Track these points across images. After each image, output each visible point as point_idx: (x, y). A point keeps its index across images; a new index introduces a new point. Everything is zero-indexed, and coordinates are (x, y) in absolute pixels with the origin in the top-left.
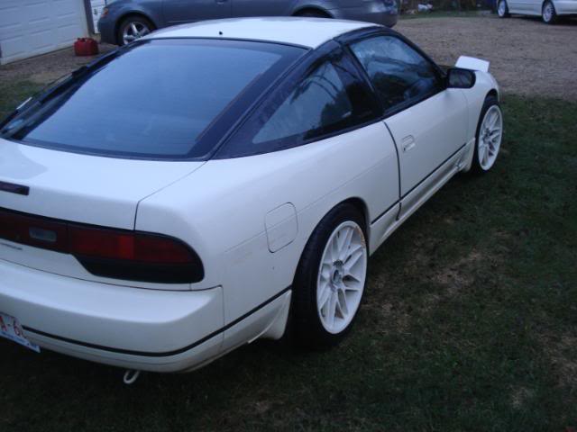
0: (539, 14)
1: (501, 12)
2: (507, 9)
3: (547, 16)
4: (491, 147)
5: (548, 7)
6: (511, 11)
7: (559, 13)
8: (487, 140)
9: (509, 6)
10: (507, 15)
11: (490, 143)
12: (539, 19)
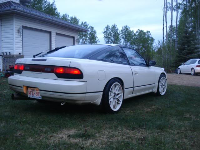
0: (190, 73)
1: (179, 72)
2: (180, 72)
3: (193, 73)
4: (164, 89)
5: (193, 70)
6: (182, 72)
7: (196, 72)
8: (162, 87)
9: (181, 70)
10: (180, 73)
11: (163, 88)
12: (190, 74)
